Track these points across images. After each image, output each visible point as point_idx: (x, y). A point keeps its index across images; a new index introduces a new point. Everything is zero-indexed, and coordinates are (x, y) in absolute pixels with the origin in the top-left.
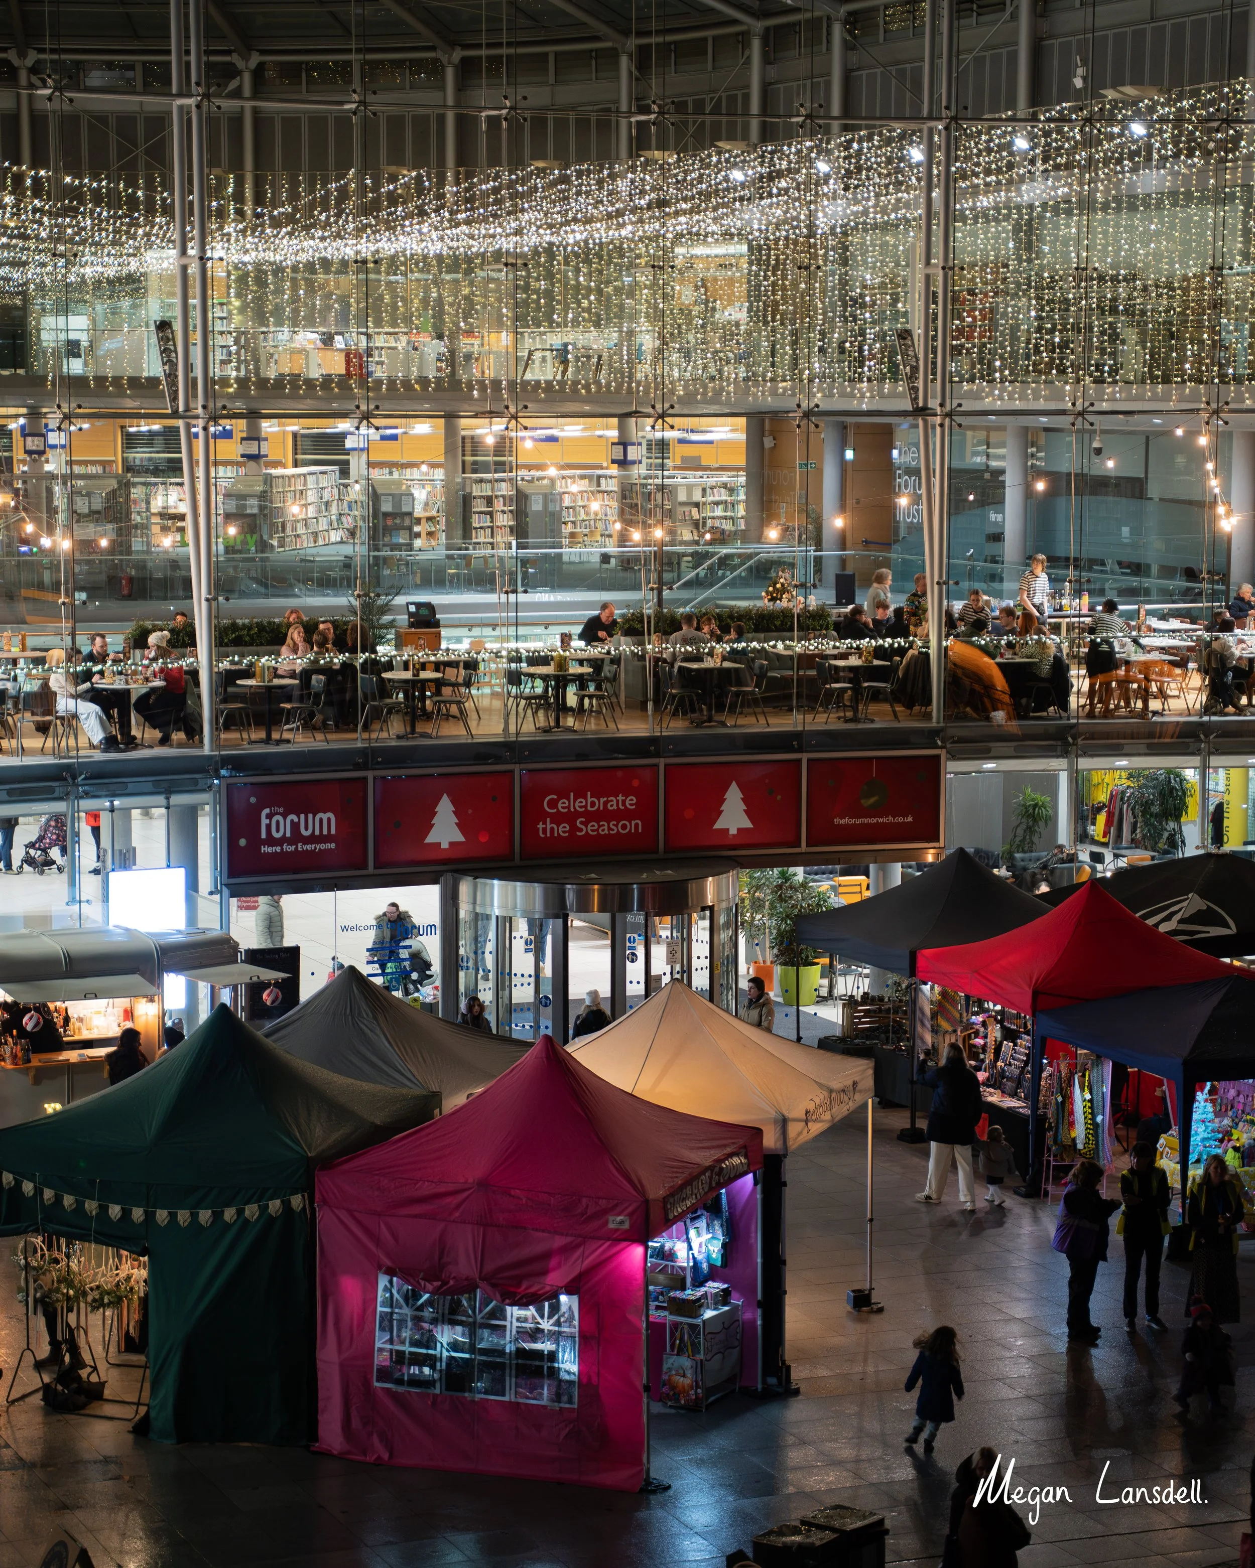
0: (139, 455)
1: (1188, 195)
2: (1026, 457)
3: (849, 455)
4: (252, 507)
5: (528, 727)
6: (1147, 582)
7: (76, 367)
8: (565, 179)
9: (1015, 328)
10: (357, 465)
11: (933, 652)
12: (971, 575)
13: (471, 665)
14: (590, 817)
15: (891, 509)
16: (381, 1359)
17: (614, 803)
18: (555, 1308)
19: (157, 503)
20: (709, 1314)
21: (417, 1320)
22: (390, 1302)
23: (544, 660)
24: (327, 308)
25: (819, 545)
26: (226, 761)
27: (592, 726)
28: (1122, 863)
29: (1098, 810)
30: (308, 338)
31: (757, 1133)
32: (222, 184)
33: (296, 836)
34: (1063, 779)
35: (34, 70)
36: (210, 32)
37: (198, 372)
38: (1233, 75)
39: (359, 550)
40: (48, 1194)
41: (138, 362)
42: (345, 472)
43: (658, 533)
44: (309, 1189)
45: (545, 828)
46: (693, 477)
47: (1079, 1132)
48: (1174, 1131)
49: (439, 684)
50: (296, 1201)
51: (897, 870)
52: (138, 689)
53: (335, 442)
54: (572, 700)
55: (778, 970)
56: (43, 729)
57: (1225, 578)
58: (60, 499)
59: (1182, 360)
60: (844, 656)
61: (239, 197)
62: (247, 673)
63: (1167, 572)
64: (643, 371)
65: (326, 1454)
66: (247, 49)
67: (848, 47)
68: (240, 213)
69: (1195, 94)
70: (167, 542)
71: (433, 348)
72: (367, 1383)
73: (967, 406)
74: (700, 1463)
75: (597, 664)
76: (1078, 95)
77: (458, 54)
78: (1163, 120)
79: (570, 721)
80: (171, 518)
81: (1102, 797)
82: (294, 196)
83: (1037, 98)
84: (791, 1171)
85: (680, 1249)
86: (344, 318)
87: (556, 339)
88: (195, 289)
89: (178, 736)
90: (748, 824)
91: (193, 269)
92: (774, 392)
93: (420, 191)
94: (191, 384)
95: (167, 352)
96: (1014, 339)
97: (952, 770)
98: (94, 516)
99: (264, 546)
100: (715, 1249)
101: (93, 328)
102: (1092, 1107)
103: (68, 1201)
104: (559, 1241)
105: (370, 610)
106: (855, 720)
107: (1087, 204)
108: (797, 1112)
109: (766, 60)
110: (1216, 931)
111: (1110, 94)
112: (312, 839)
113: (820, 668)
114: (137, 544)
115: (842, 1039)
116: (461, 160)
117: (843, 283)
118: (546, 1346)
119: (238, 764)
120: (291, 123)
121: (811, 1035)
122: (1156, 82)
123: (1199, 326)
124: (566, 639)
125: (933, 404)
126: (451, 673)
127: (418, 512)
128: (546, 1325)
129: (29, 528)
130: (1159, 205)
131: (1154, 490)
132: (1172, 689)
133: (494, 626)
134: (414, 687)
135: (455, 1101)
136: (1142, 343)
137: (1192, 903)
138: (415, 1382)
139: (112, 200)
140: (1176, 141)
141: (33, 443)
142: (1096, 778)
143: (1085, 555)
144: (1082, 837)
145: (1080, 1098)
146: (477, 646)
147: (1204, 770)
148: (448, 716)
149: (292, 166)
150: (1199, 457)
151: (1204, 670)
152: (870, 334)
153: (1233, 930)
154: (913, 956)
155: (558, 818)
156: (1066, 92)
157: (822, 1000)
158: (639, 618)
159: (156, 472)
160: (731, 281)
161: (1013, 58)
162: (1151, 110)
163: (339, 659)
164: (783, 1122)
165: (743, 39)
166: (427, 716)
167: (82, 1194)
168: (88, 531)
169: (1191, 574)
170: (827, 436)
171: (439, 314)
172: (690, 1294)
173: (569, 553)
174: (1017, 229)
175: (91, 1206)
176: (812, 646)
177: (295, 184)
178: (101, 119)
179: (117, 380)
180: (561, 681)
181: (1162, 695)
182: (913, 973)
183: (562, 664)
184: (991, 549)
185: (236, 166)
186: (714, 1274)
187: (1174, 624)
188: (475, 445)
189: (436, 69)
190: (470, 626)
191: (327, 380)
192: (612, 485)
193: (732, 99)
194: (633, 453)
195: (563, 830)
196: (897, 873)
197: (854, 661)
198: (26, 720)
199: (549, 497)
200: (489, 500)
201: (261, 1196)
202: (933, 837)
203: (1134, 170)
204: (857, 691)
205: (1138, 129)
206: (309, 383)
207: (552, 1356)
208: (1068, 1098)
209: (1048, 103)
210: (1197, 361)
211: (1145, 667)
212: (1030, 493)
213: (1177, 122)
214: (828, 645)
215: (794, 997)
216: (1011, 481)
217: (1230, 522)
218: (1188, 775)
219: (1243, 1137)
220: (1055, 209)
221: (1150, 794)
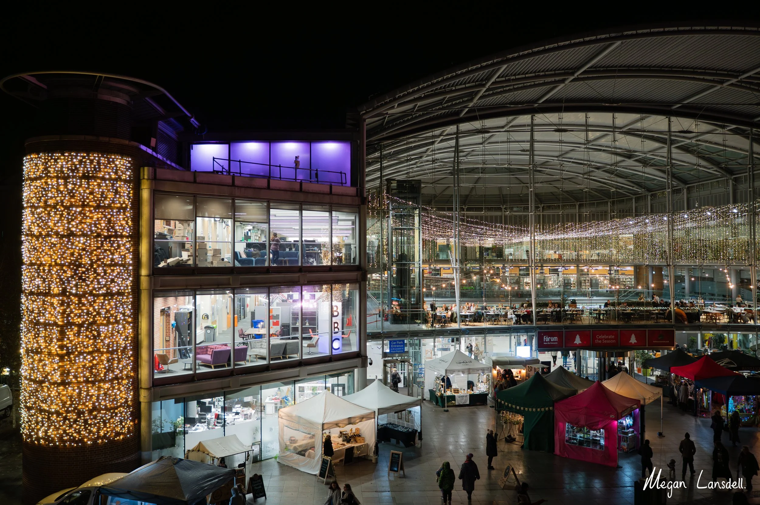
0: (522, 272)
1: (720, 226)
2: (689, 273)
3: (654, 273)
4: (542, 282)
5: (593, 322)
6: (715, 297)
7: (510, 257)
8: (599, 224)
9: (686, 250)
10: (560, 274)
11: (672, 310)
12: (679, 295)
13: (583, 311)
14: (605, 339)
15: (663, 283)
16: (566, 438)
17: (610, 337)
18: (600, 431)
19: (525, 281)
20: (630, 435)
21: (573, 432)
22: (568, 428)
23: (596, 310)
24: (555, 247)
25: (648, 289)
26: (538, 327)
27: (605, 322)
28: (712, 351)
29: (706, 341)
30: (552, 252)
31: (639, 401)
32: (536, 226)
33: (550, 341)
34: (699, 335)
35: (505, 208)
36: (536, 201)
37: (533, 258)
38: (727, 204)
39: (561, 289)
40: (506, 404)
41: (521, 257)
42: (558, 276)
43: (618, 287)
44: (553, 406)
45: (597, 341)
46: (623, 276)
47: (705, 404)
48: (725, 405)
49: (577, 314)
50: (551, 408)
52: (522, 314)
53: (556, 270)
54: (601, 317)
55: (642, 369)
56: (505, 321)
57: (731, 297)
58: (508, 281)
59: (720, 256)
60: (655, 311)
61: (540, 228)
62: (542, 312)
63: (719, 295)
64: (614, 257)
65: (556, 455)
66: (541, 203)
67: (651, 200)
68: (540, 231)
69: (720, 207)
70: (527, 288)
71: (574, 253)
72: (564, 443)
73: (678, 264)
74: (628, 463)
75: (606, 311)
76: (697, 208)
77: (579, 203)
78: (714, 212)
79: (601, 322)
80: (527, 284)
81: (707, 338)
82: (549, 228)
83: (689, 208)
84: (646, 409)
85: (624, 422)
86: (558, 249)
87: (597, 252)
88: (533, 244)
89: (529, 322)
90: (636, 342)
91: (533, 241)
92: (639, 261)
93: (572, 226)
94: (532, 261)
95: (528, 256)
96: (686, 252)
97: (677, 333)
98: (514, 283)
99: (544, 288)
100: (631, 423)
101: (514, 251)
102: (708, 399)
103: (510, 405)
104: (601, 419)
105: (564, 300)
106: (657, 322)
107: (700, 227)
108: (647, 397)
109: (636, 203)
110: (732, 366)
111: (703, 208)
112: (553, 342)
113: (650, 313)
114: (521, 288)
115: (655, 383)
116: (579, 221)
117: (652, 241)
118: (598, 439)
119: (540, 328)
120: (549, 216)
121: (649, 382)
122: (712, 205)
123: (723, 249)
124: (600, 306)
125: (671, 263)
126: (579, 312)
127: (572, 282)
128: (598, 435)
129: (503, 286)
130: (714, 227)
131: (715, 280)
132: (721, 318)
133: (587, 303)
134: (572, 315)
135: (581, 391)
136: (712, 252)
137: (727, 360)
138: (573, 443)
139: (518, 230)
140: (717, 216)
141: (503, 271)
142: (706, 335)
143: (703, 291)
144: (703, 346)
145: (705, 398)
146: (583, 307)
147: (728, 334)
148: (578, 320)
149: (549, 223)
150: (725, 274)
151: (728, 315)
152: (658, 250)
153: (736, 366)
154: (670, 368)
155: (599, 339)
156: (694, 207)
157: (651, 376)
158: (614, 303)
159: (524, 275)
160: (630, 241)
161: (683, 201)
162: (711, 210)
163: (558, 309)
164: (644, 399)
165: (631, 199)
166: (574, 320)
167: (512, 404)
168: (513, 286)
169: (724, 296)
170: (650, 269)
171: (576, 247)
172: (626, 431)
173: (600, 290)
174: (686, 232)
175: (514, 406)
176: (648, 308)
177: (549, 226)
178: (516, 216)
179: (518, 260)
180: (599, 314)
181: (719, 319)
182: (670, 371)
183: (600, 311)
184: (683, 290)
185: (539, 223)
186: (631, 427)
187: (721, 306)
188: (582, 270)
189: (575, 205)
190: (582, 303)
191: (555, 259)
192: (608, 278)
193: (629, 210)
194: (612, 272)
195: (600, 342)
196: (666, 352)
197: (656, 312)
198: (502, 319)
199: (596, 280)
200: (585, 281)
201: (544, 407)
202: (673, 345)
203: (709, 221)
204: (657, 318)
205: (709, 214)
206: (552, 260)
207: (599, 441)
208: (703, 397)
209: (691, 209)
210: (724, 256)
211: (716, 314)
212: (690, 280)
213: (717, 212)
214: (651, 308)
215: (645, 374)
216: (687, 278)
217: (732, 286)
218: (725, 335)
219: (740, 407)
220: (693, 228)
221: (717, 338)
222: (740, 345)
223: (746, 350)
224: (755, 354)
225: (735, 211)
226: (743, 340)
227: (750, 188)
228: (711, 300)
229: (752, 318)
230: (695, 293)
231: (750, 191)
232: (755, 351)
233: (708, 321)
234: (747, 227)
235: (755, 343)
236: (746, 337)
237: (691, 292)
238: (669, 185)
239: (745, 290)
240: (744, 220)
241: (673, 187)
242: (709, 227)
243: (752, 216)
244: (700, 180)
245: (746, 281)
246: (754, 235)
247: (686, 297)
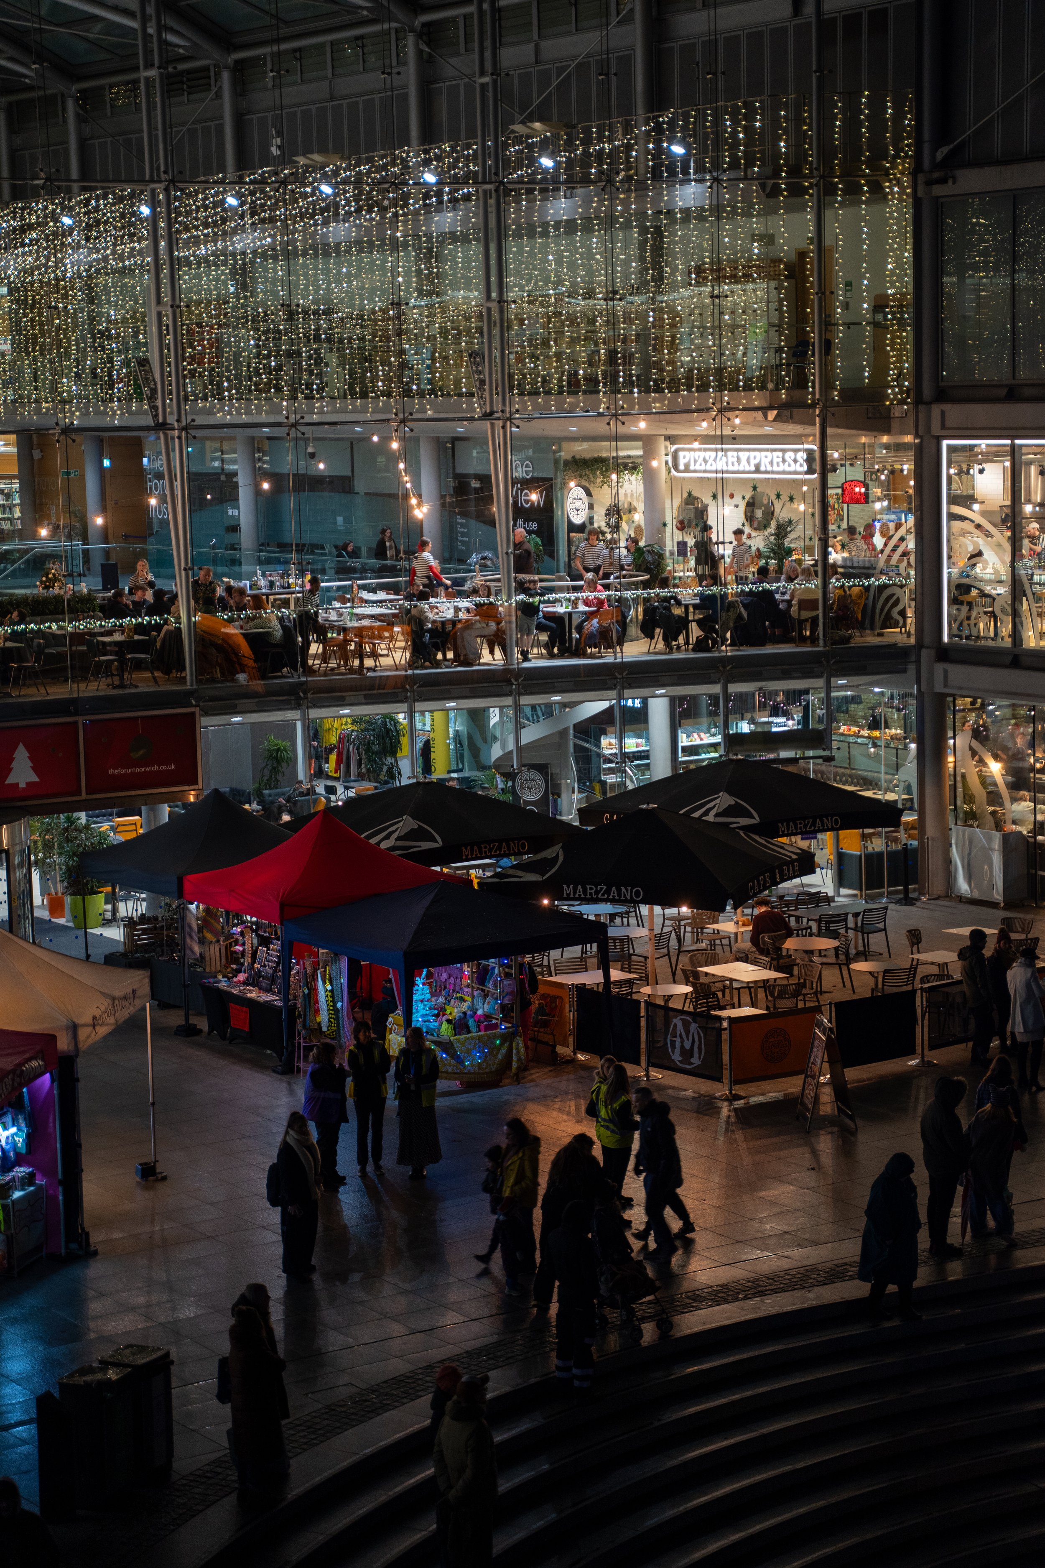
1: (371, 243)
2: (254, 461)
3: (107, 463)
9: (237, 355)
11: (184, 626)
15: (145, 508)
20: (17, 1194)
28: (351, 793)
29: (330, 750)
31: (52, 1039)
34: (299, 729)
38: (399, 147)
47: (323, 1017)
48: (400, 1010)
51: (165, 810)
55: (68, 899)
59: (375, 378)
60: (110, 633)
67: (81, 120)
69: (370, 160)
73: (200, 420)
74: (16, 1321)
76: (276, 162)
78: (345, 182)
81: (333, 740)
83: (244, 163)
84: (82, 1069)
90: (34, 778)
92: (38, 411)
96: (237, 364)
97: (208, 725)
100: (20, 1140)
102: (333, 996)
106: (122, 686)
107: (289, 252)
108: (87, 1019)
110: (426, 845)
111: (302, 161)
113: (89, 644)
115: (124, 955)
117: (91, 319)
121: (98, 954)
122: (338, 150)
123: (387, 351)
125: (171, 419)
130: (348, 251)
131: (360, 486)
132: (382, 649)
136: (342, 364)
137: (406, 823)
140: (357, 199)
142: (327, 724)
143: (307, 539)
144: (318, 773)
145: (323, 989)
147: (412, 715)
150: (393, 458)
152: (118, 360)
153: (440, 844)
154: (180, 881)
156: (266, 159)
157: (107, 923)
161: (220, 129)
162: (336, 173)
164: (74, 1028)
170: (86, 447)
174: (234, 272)
176: (82, 626)
181: (374, 655)
182: (181, 895)
184: (230, 538)
186: (20, 1160)
187: (381, 595)
196: (164, 813)
197: (118, 637)
202: (192, 780)
203: (326, 223)
204: (122, 662)
205: (326, 189)
208: (313, 990)
209: (253, 169)
210: (387, 379)
211: (359, 632)
212: (258, 492)
213: (358, 183)
214: (95, 625)
215: (82, 921)
216: (243, 481)
217: (421, 512)
218: (401, 716)
219: (454, 1011)
220: (264, 256)
221: (370, 736)
222: (461, 758)
223: (480, 775)
224: (514, 792)
225: (430, 178)
226: (470, 737)
227: (482, 73)
228: (343, 572)
229: (497, 640)
230: (284, 547)
231: (483, 86)
232: (509, 776)
233: (333, 664)
234: (475, 249)
235: (511, 746)
236: (477, 718)
237: (262, 546)
238: (148, 52)
239: (473, 523)
240: (465, 220)
241: (168, 57)
242: (323, 250)
243: (492, 202)
244: (284, 31)
245: (475, 484)
246: (501, 286)
247: (245, 568)
